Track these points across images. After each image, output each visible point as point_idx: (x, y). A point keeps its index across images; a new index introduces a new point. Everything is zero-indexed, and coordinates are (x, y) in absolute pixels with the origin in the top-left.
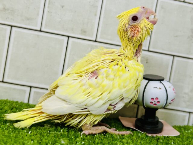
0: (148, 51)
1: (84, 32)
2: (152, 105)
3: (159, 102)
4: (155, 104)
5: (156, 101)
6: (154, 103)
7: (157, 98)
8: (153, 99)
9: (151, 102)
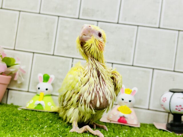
0: (174, 71)
1: (123, 59)
2: (177, 112)
3: (182, 108)
4: (180, 110)
5: (180, 108)
6: (178, 109)
7: (180, 106)
8: (177, 106)
9: (177, 109)
